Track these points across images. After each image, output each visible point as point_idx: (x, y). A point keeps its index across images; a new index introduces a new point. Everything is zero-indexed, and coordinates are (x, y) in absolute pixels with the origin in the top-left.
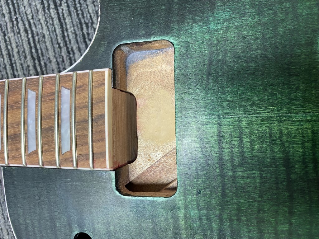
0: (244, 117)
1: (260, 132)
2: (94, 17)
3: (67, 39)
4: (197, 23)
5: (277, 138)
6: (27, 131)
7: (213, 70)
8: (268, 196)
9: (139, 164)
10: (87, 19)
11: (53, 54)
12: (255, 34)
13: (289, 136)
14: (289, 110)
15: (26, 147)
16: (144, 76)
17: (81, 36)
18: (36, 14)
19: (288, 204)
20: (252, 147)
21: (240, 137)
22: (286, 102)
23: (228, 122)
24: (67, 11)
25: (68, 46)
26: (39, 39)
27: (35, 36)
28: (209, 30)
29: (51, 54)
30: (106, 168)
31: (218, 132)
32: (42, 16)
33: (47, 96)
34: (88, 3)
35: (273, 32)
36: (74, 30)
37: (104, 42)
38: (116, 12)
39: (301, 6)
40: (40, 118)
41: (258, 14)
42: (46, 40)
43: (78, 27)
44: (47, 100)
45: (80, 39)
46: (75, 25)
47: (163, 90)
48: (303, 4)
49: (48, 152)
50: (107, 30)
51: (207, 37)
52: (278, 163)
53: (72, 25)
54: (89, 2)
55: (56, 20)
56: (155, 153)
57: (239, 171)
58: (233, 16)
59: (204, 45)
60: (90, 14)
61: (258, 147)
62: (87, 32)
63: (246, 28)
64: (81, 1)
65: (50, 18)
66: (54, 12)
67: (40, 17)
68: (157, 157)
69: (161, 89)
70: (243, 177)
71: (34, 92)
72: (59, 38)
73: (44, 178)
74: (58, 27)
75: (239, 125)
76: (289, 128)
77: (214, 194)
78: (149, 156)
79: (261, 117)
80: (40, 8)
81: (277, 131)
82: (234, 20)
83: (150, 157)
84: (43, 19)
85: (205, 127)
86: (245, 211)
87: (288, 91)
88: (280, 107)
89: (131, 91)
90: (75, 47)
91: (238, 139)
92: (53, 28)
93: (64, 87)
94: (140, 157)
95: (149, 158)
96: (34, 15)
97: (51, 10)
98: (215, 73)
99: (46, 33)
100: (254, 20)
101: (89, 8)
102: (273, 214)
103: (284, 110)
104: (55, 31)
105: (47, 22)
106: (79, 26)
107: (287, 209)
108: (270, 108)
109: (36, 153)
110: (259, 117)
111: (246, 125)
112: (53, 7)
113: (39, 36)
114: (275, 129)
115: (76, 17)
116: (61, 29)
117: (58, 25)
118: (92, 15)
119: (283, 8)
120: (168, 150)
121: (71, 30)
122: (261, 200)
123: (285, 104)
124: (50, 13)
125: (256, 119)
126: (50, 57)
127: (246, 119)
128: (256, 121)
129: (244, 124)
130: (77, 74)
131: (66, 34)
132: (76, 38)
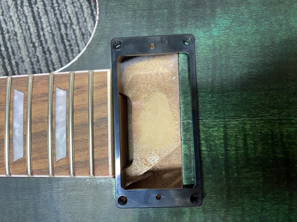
0: (248, 120)
1: (263, 135)
2: (73, 18)
3: (42, 38)
4: (199, 28)
5: (279, 139)
6: (12, 136)
7: (218, 75)
8: (271, 195)
9: (135, 169)
10: (66, 19)
11: (27, 53)
12: (255, 42)
13: (289, 138)
14: (288, 113)
15: (11, 154)
16: (140, 78)
17: (59, 36)
18: (7, 10)
19: (288, 202)
20: (255, 149)
21: (245, 139)
22: (285, 106)
23: (233, 125)
24: (43, 10)
25: (44, 45)
26: (9, 36)
27: (5, 34)
28: (211, 36)
29: (24, 53)
30: (108, 175)
31: (223, 134)
32: (14, 13)
33: (38, 97)
34: (67, 4)
35: (270, 41)
36: (51, 29)
37: (103, 41)
38: (116, 12)
39: (293, 19)
40: (29, 121)
41: (256, 24)
42: (18, 39)
43: (55, 27)
44: (38, 101)
45: (58, 39)
46: (52, 25)
47: (160, 93)
48: (294, 18)
49: (39, 159)
50: (107, 29)
51: (210, 42)
52: (280, 164)
53: (48, 25)
54: (68, 2)
55: (30, 18)
56: (152, 157)
57: (243, 173)
58: (233, 24)
59: (208, 50)
60: (69, 14)
61: (261, 148)
62: (65, 32)
63: (246, 36)
64: (59, 1)
65: (24, 15)
66: (28, 9)
67: (12, 14)
68: (154, 161)
69: (158, 91)
70: (247, 178)
71: (22, 92)
72: (33, 37)
73: (30, 189)
74: (33, 25)
75: (244, 128)
76: (289, 130)
77: (219, 196)
78: (145, 160)
79: (263, 120)
80: (12, 4)
81: (278, 133)
82: (235, 28)
83: (147, 162)
84: (15, 16)
85: (211, 130)
86: (249, 212)
87: (287, 96)
88: (280, 110)
89: (126, 93)
90: (52, 47)
91: (242, 141)
92: (27, 26)
93: (59, 88)
94: (136, 162)
95: (145, 163)
96: (5, 11)
97: (25, 8)
98: (220, 77)
99: (19, 31)
100: (253, 29)
101: (68, 8)
102: (275, 213)
103: (284, 113)
104: (29, 29)
105: (20, 20)
106: (57, 26)
107: (287, 207)
108: (271, 112)
109: (23, 161)
110: (262, 120)
111: (250, 127)
112: (27, 4)
113: (10, 34)
114: (276, 131)
115: (53, 16)
116: (36, 28)
117: (32, 23)
118: (72, 16)
119: (278, 20)
120: (166, 154)
121: (47, 29)
122: (264, 199)
123: (284, 107)
124: (23, 11)
125: (259, 122)
126: (22, 57)
127: (250, 122)
128: (259, 124)
129: (248, 127)
130: (74, 74)
131: (41, 33)
132: (53, 38)
